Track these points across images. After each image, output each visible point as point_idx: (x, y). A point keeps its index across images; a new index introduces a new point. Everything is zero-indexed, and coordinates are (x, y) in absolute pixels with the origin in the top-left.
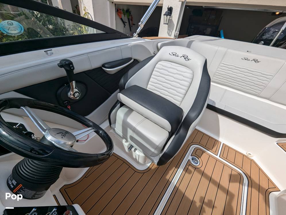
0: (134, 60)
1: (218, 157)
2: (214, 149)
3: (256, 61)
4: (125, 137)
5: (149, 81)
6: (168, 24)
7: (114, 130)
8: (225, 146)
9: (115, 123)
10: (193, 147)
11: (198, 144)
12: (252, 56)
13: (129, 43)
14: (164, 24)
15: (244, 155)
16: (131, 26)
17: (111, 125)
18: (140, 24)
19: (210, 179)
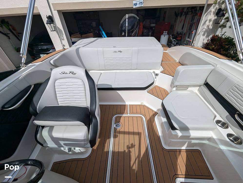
0: (35, 85)
1: (129, 115)
2: (125, 112)
3: (120, 52)
4: (60, 146)
5: (56, 97)
6: (55, 31)
7: (48, 147)
8: (130, 105)
9: (46, 142)
10: (114, 118)
11: (116, 114)
12: (117, 49)
13: (20, 76)
14: (51, 31)
15: (140, 105)
16: (18, 36)
17: (44, 146)
18: (21, 56)
19: (129, 133)
